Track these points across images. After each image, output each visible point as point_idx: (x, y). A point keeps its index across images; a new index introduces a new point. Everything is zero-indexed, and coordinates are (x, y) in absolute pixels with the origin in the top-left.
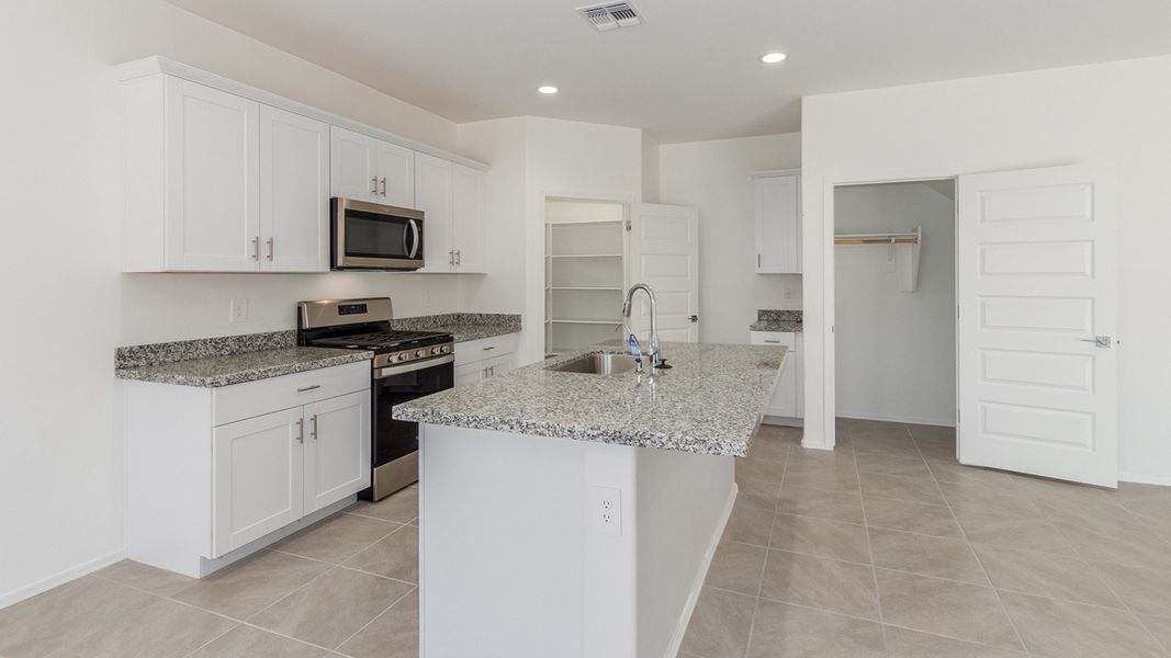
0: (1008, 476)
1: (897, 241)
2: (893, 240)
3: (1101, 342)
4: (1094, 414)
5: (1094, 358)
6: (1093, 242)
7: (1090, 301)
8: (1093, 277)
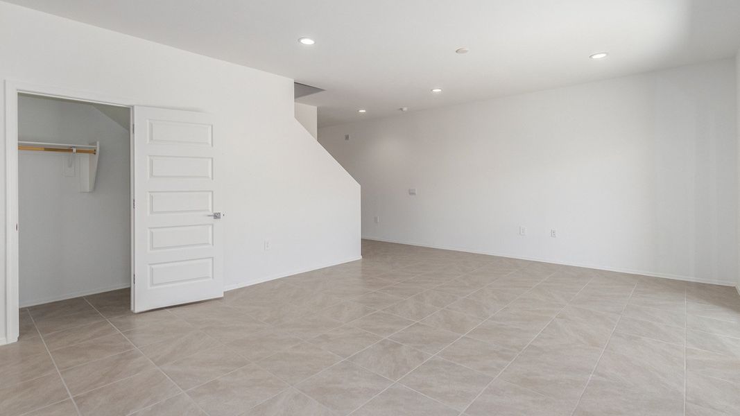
0: (168, 310)
1: (77, 151)
2: (75, 150)
3: (217, 216)
4: (213, 258)
5: (213, 225)
6: (212, 159)
7: (211, 193)
8: (212, 179)
